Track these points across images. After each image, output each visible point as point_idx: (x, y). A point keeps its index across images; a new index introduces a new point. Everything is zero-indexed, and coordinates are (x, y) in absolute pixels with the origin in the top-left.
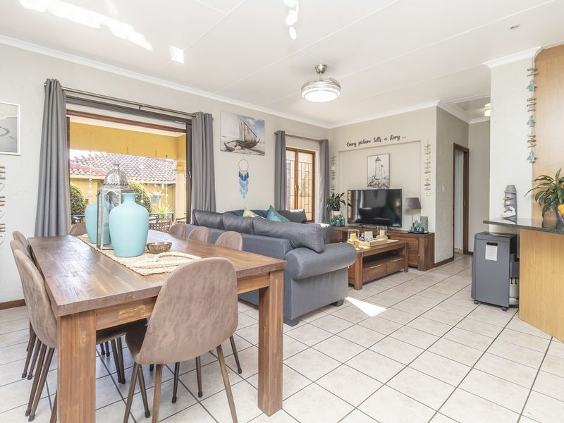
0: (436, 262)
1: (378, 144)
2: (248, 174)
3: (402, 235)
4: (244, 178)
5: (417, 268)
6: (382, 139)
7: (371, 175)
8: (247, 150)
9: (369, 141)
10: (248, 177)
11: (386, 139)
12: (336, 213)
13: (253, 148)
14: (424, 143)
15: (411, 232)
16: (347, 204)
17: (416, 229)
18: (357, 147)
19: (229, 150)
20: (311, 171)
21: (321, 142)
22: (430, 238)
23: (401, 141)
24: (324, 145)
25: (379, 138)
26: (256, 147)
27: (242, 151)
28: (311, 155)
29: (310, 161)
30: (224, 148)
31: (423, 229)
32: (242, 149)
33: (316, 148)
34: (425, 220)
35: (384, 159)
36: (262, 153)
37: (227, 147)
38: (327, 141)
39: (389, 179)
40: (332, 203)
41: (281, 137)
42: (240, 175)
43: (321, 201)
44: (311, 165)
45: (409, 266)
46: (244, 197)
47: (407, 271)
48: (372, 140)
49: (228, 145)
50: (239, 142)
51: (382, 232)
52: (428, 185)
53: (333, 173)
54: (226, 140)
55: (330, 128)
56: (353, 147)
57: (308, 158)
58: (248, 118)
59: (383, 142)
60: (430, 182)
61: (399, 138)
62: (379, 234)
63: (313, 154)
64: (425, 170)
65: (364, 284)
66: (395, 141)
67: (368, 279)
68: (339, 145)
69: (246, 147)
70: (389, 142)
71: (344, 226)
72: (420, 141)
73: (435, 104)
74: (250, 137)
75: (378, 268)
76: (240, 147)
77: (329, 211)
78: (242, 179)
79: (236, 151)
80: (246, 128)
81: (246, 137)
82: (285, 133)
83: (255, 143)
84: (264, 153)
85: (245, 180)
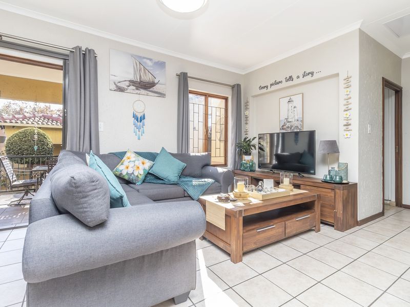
0: (360, 217)
1: (290, 83)
2: (144, 115)
3: (316, 185)
4: (140, 119)
5: (333, 226)
6: (294, 77)
7: (283, 117)
8: (143, 91)
9: (281, 82)
10: (144, 118)
11: (298, 77)
12: (246, 158)
13: (150, 89)
14: (343, 76)
15: (326, 182)
16: (257, 147)
17: (331, 177)
18: (269, 89)
19: (121, 90)
20: (223, 116)
21: (233, 87)
22: (352, 189)
23: (316, 76)
24: (236, 89)
25: (291, 77)
26: (155, 88)
27: (137, 91)
28: (224, 101)
29: (223, 106)
30: (114, 87)
31: (341, 178)
32: (137, 89)
33: (228, 93)
34: (346, 168)
35: (297, 100)
36: (161, 95)
37: (117, 86)
38: (239, 86)
39: (302, 121)
40: (244, 148)
41: (183, 79)
42: (135, 116)
43: (232, 145)
44: (223, 111)
46: (139, 139)
47: (319, 230)
48: (284, 81)
50: (132, 82)
51: (286, 181)
52: (348, 125)
53: (247, 117)
54: (117, 79)
55: (243, 74)
56: (264, 90)
57: (220, 103)
59: (296, 81)
60: (350, 122)
61: (312, 74)
62: (282, 183)
63: (226, 99)
64: (345, 108)
66: (309, 78)
67: (253, 246)
68: (251, 90)
69: (142, 88)
70: (301, 80)
71: (254, 171)
72: (337, 75)
73: (356, 26)
74: (147, 78)
75: (274, 229)
76: (134, 88)
77: (241, 159)
78: (137, 120)
79: (128, 91)
80: (143, 68)
81: (143, 77)
82: (189, 75)
83: (153, 84)
84: (165, 95)
85: (141, 121)
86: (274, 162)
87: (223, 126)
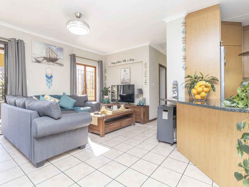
0: (150, 119)
1: (125, 63)
2: (52, 76)
3: (134, 107)
4: (50, 78)
5: (140, 123)
6: (126, 60)
7: (122, 78)
8: (51, 63)
9: (121, 62)
10: (52, 77)
11: (128, 61)
12: (106, 97)
13: (55, 62)
14: (144, 63)
15: (138, 106)
16: (111, 92)
17: (140, 104)
18: (116, 65)
19: (38, 62)
21: (99, 62)
22: (147, 108)
23: (135, 61)
24: (101, 63)
25: (125, 60)
26: (58, 62)
27: (48, 63)
28: (94, 68)
29: (94, 71)
30: (34, 60)
31: (143, 104)
33: (96, 65)
34: (145, 100)
35: (128, 70)
36: (61, 65)
37: (36, 60)
38: (101, 62)
39: (130, 80)
40: (104, 92)
41: (73, 57)
42: (47, 76)
43: (99, 91)
44: (94, 74)
45: (136, 122)
46: (49, 88)
47: (135, 125)
48: (122, 61)
49: (37, 59)
50: (45, 58)
51: (122, 106)
52: (146, 82)
53: (106, 77)
54: (36, 56)
55: (104, 55)
56: (114, 65)
57: (93, 69)
58: (52, 45)
59: (127, 62)
60: (147, 81)
61: (133, 60)
62: (121, 107)
63: (95, 68)
64: (144, 76)
65: (106, 134)
66: (132, 62)
67: (109, 131)
68: (108, 64)
69: (51, 61)
70: (129, 62)
71: (109, 103)
72: (142, 62)
73: (148, 44)
74: (53, 56)
75: (116, 124)
76: (46, 61)
77: (103, 97)
78: (48, 78)
79: (43, 62)
80: (51, 51)
81: (51, 56)
82: (76, 55)
83: (57, 60)
84: (63, 65)
85: (50, 79)
86: (119, 99)
87: (94, 81)
